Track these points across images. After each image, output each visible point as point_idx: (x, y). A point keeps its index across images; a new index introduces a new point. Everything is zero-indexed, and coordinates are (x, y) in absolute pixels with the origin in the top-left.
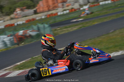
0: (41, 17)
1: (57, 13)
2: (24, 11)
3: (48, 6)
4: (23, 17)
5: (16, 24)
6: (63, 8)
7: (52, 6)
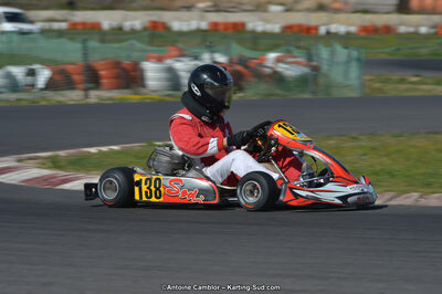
0: (417, 26)
4: (356, 12)
5: (322, 30)
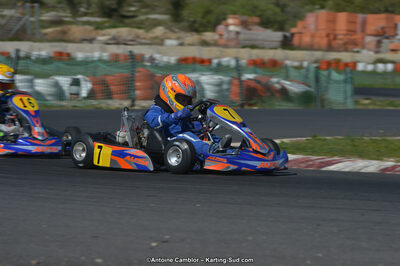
0: (302, 61)
1: (355, 64)
2: (250, 30)
3: (332, 36)
4: (244, 47)
6: (377, 52)
7: (342, 38)
